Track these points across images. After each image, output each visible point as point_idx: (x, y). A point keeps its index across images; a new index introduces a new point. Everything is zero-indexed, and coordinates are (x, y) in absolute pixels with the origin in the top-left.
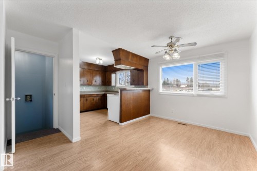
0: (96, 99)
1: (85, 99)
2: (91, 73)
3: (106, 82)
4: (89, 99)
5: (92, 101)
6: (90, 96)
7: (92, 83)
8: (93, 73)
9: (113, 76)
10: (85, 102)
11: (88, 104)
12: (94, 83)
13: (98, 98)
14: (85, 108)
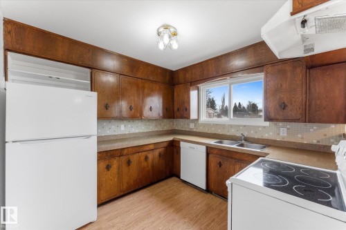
0: (153, 156)
1: (124, 159)
2: (138, 87)
3: (175, 110)
4: (134, 158)
5: (144, 164)
6: (138, 149)
7: (141, 114)
8: (143, 88)
9: (193, 94)
10: (125, 168)
11: (133, 173)
12: (146, 113)
13: (157, 153)
14: (125, 186)
